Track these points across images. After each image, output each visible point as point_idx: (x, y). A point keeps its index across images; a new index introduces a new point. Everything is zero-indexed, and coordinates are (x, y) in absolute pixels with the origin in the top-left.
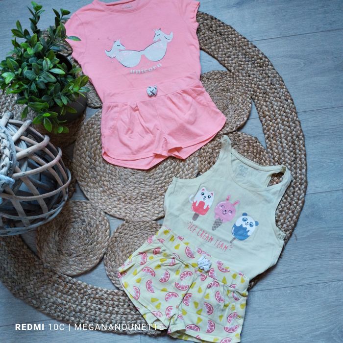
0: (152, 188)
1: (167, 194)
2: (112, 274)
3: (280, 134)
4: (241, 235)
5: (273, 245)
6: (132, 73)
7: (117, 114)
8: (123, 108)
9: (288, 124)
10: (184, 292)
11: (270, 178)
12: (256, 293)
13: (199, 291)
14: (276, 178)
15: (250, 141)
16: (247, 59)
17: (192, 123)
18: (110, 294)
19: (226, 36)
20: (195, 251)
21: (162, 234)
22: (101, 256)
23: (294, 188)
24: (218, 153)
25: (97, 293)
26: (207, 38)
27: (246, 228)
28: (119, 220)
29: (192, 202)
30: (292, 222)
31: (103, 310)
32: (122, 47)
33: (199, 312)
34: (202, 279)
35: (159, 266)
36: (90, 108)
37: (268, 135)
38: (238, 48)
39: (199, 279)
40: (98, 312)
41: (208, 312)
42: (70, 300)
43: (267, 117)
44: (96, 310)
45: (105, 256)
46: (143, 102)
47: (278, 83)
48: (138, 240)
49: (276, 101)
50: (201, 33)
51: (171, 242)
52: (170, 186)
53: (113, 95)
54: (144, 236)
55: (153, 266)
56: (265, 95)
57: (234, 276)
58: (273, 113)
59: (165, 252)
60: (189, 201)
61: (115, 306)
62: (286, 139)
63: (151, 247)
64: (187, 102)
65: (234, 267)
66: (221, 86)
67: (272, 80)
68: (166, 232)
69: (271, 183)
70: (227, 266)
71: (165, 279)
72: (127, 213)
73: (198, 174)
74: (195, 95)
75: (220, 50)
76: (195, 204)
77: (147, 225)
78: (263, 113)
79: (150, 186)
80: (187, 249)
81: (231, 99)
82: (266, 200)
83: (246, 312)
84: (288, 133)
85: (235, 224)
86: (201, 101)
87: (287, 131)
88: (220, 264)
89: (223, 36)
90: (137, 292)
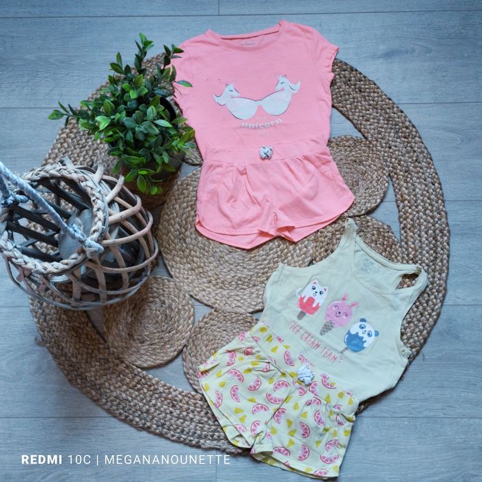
0: (252, 273)
1: (269, 283)
2: (191, 371)
3: (420, 225)
4: (355, 345)
5: (394, 363)
6: (244, 127)
7: (220, 177)
8: (228, 169)
9: (431, 214)
10: (277, 406)
11: (400, 279)
12: (365, 419)
13: (296, 407)
14: (407, 280)
15: (381, 230)
16: (390, 126)
17: (311, 199)
18: (186, 396)
19: (366, 94)
20: (296, 358)
21: (257, 331)
22: (180, 348)
23: (429, 296)
24: (339, 239)
25: (170, 393)
26: (342, 93)
27: (362, 338)
28: (206, 307)
29: (299, 297)
30: (421, 338)
31: (175, 414)
32: (235, 94)
33: (292, 433)
34: (300, 392)
35: (250, 370)
36: (187, 165)
37: (404, 224)
38: (379, 111)
39: (297, 392)
40: (169, 416)
41: (303, 435)
42: (136, 396)
43: (406, 202)
44: (166, 414)
45: (185, 349)
46: (253, 165)
47: (425, 160)
48: (227, 335)
49: (420, 183)
50: (336, 87)
51: (267, 342)
52: (275, 273)
53: (217, 152)
54: (235, 331)
55: (242, 369)
56: (406, 174)
57: (341, 395)
58: (415, 198)
59: (259, 354)
60: (295, 295)
61: (189, 411)
62: (426, 233)
63: (242, 346)
64: (308, 172)
65: (342, 384)
66: (353, 155)
67: (417, 156)
68: (263, 330)
69: (401, 285)
70: (334, 382)
71: (255, 387)
72: (216, 300)
73: (311, 263)
74: (318, 163)
75: (357, 110)
76: (302, 299)
77: (240, 318)
78: (402, 197)
79: (249, 270)
80: (287, 354)
81: (363, 174)
82: (392, 306)
83: (350, 440)
84: (430, 225)
85: (349, 331)
86: (325, 172)
87: (429, 222)
88: (324, 377)
89: (363, 94)
90: (219, 398)
